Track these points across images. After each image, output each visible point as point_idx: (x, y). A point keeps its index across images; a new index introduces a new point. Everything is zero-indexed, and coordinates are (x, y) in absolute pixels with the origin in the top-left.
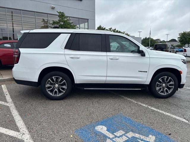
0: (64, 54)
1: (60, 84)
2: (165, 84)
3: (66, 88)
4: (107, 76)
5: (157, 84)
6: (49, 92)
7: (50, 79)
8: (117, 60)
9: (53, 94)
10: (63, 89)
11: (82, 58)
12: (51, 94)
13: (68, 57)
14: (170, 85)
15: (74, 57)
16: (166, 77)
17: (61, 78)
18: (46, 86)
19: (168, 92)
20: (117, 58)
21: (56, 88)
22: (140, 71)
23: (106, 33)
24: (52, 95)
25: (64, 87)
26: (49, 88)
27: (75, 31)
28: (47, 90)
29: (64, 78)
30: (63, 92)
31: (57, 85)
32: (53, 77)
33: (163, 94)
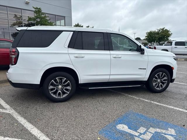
0: (68, 53)
1: (63, 84)
2: (160, 79)
3: (70, 89)
4: (110, 75)
5: (154, 79)
6: (52, 95)
7: (54, 80)
8: (120, 59)
9: (56, 96)
10: (67, 90)
11: (87, 57)
12: (54, 96)
13: (72, 57)
14: (164, 80)
15: (78, 56)
16: (161, 73)
17: (65, 79)
18: (49, 88)
19: (163, 87)
20: (120, 56)
21: (59, 89)
22: (140, 69)
23: (107, 32)
25: (68, 88)
26: (52, 89)
27: (77, 29)
28: (50, 92)
29: (68, 79)
30: (68, 93)
31: (60, 87)
32: (57, 78)
33: (158, 89)
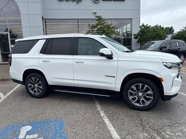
1: (38, 84)
2: (142, 93)
5: (130, 92)
6: (31, 91)
10: (41, 89)
14: (147, 95)
16: (141, 84)
17: (38, 79)
18: (28, 85)
19: (145, 104)
21: (36, 87)
22: (107, 76)
24: (32, 93)
25: (41, 87)
26: (30, 87)
28: (29, 89)
